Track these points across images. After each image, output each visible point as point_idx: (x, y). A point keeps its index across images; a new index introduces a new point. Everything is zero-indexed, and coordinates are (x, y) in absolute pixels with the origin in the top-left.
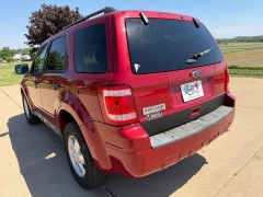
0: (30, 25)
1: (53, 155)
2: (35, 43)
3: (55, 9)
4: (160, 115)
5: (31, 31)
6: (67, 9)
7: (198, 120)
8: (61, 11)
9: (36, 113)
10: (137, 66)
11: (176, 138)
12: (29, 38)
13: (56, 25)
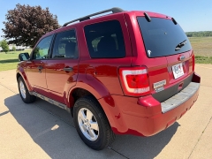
0: (7, 21)
1: (56, 127)
2: (11, 37)
3: (29, 8)
4: (163, 89)
5: (7, 27)
6: (39, 8)
7: (181, 93)
8: (34, 10)
9: (34, 94)
10: (149, 52)
11: (175, 105)
12: (6, 32)
13: (30, 22)
